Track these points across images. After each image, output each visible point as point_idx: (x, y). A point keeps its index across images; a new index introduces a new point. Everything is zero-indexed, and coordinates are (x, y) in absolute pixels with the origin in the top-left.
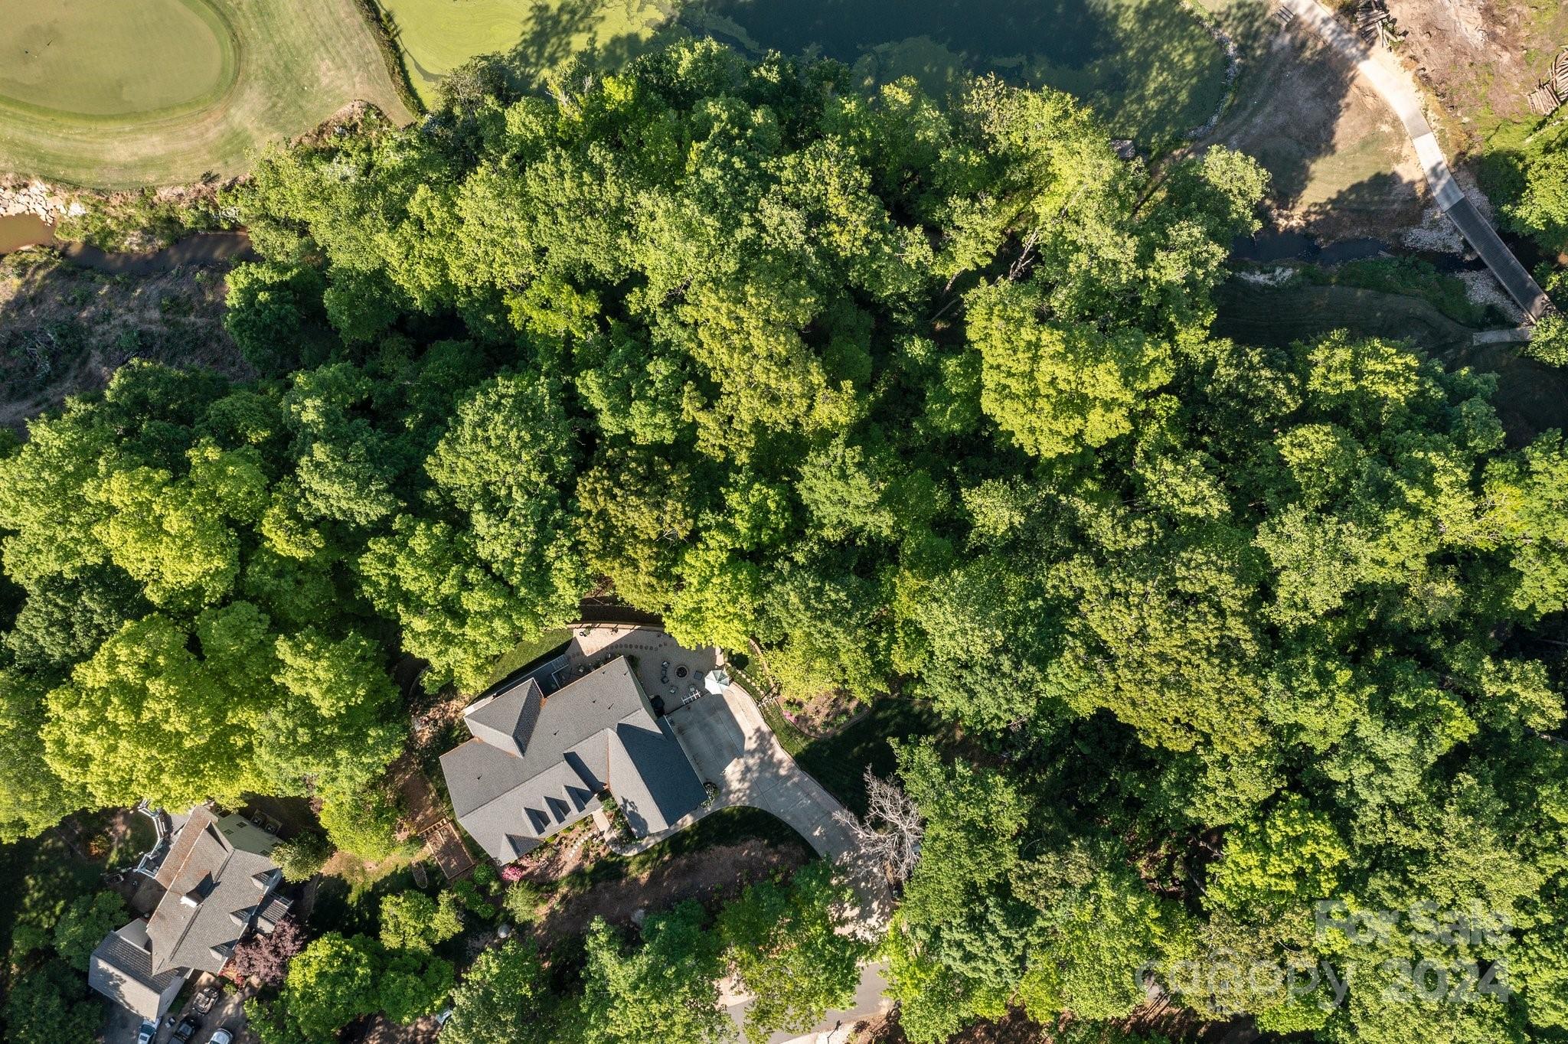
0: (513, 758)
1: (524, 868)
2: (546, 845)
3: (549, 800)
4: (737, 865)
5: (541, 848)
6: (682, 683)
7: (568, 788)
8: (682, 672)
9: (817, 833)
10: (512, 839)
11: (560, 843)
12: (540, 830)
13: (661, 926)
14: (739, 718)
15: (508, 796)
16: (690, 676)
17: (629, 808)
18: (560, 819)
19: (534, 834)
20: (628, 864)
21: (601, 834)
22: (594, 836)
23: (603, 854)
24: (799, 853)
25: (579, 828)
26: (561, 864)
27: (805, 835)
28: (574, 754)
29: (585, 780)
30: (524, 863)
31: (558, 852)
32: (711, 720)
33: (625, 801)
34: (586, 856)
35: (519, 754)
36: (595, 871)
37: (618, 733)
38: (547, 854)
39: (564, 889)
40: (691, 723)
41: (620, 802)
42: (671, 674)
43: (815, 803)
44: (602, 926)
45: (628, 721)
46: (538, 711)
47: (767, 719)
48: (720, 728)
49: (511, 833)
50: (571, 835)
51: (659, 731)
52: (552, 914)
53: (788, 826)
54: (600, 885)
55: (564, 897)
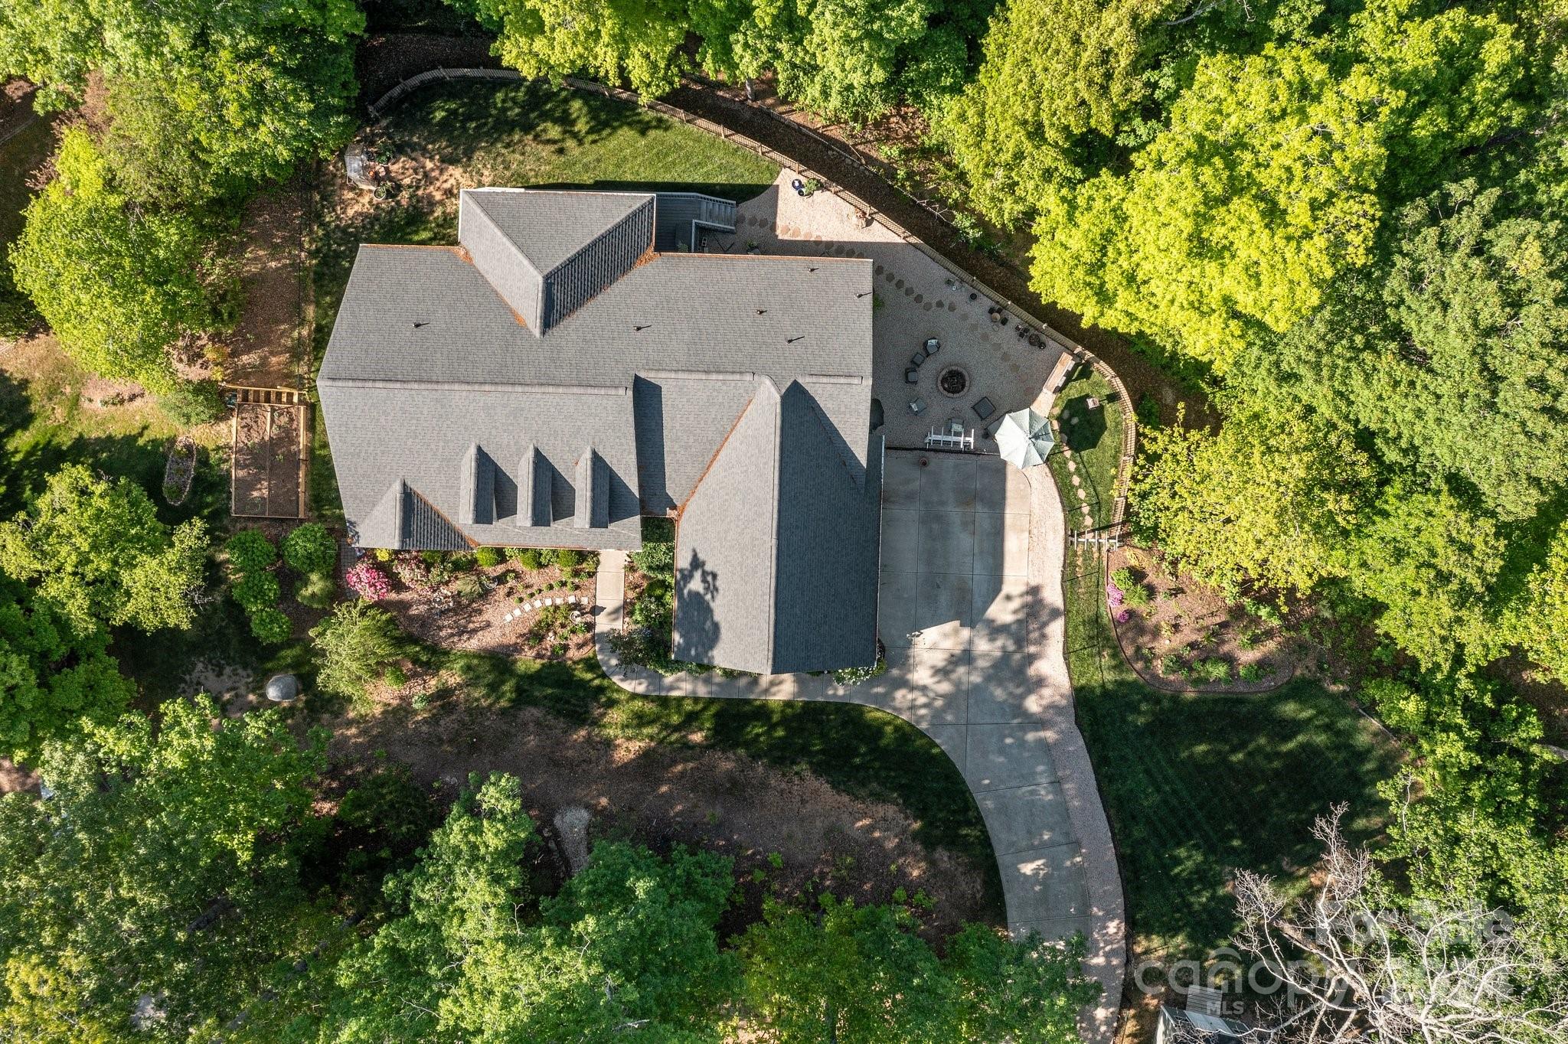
0: (516, 325)
1: (398, 585)
2: (470, 566)
3: (541, 464)
4: (836, 839)
5: (457, 566)
6: (941, 405)
7: (597, 461)
8: (954, 381)
9: (1028, 869)
10: (409, 499)
11: (501, 580)
12: (482, 516)
13: (641, 887)
14: (1014, 544)
15: (459, 395)
16: (965, 401)
17: (696, 585)
18: (540, 519)
19: (463, 516)
20: (612, 703)
21: (595, 610)
22: (577, 606)
23: (574, 654)
24: (971, 887)
25: (559, 572)
26: (477, 621)
27: (1002, 857)
28: (657, 390)
29: (641, 467)
30: (405, 574)
31: (485, 594)
32: (954, 513)
33: (696, 563)
34: (536, 636)
35: (537, 332)
36: (536, 678)
37: (785, 399)
38: (463, 584)
39: (451, 677)
40: (910, 497)
41: (683, 561)
42: (929, 374)
43: (1063, 811)
44: (507, 806)
45: (823, 392)
46: (624, 266)
47: (1069, 580)
48: (964, 541)
49: (417, 487)
50: (534, 577)
51: (864, 463)
53: (979, 821)
54: (531, 713)
55: (444, 693)
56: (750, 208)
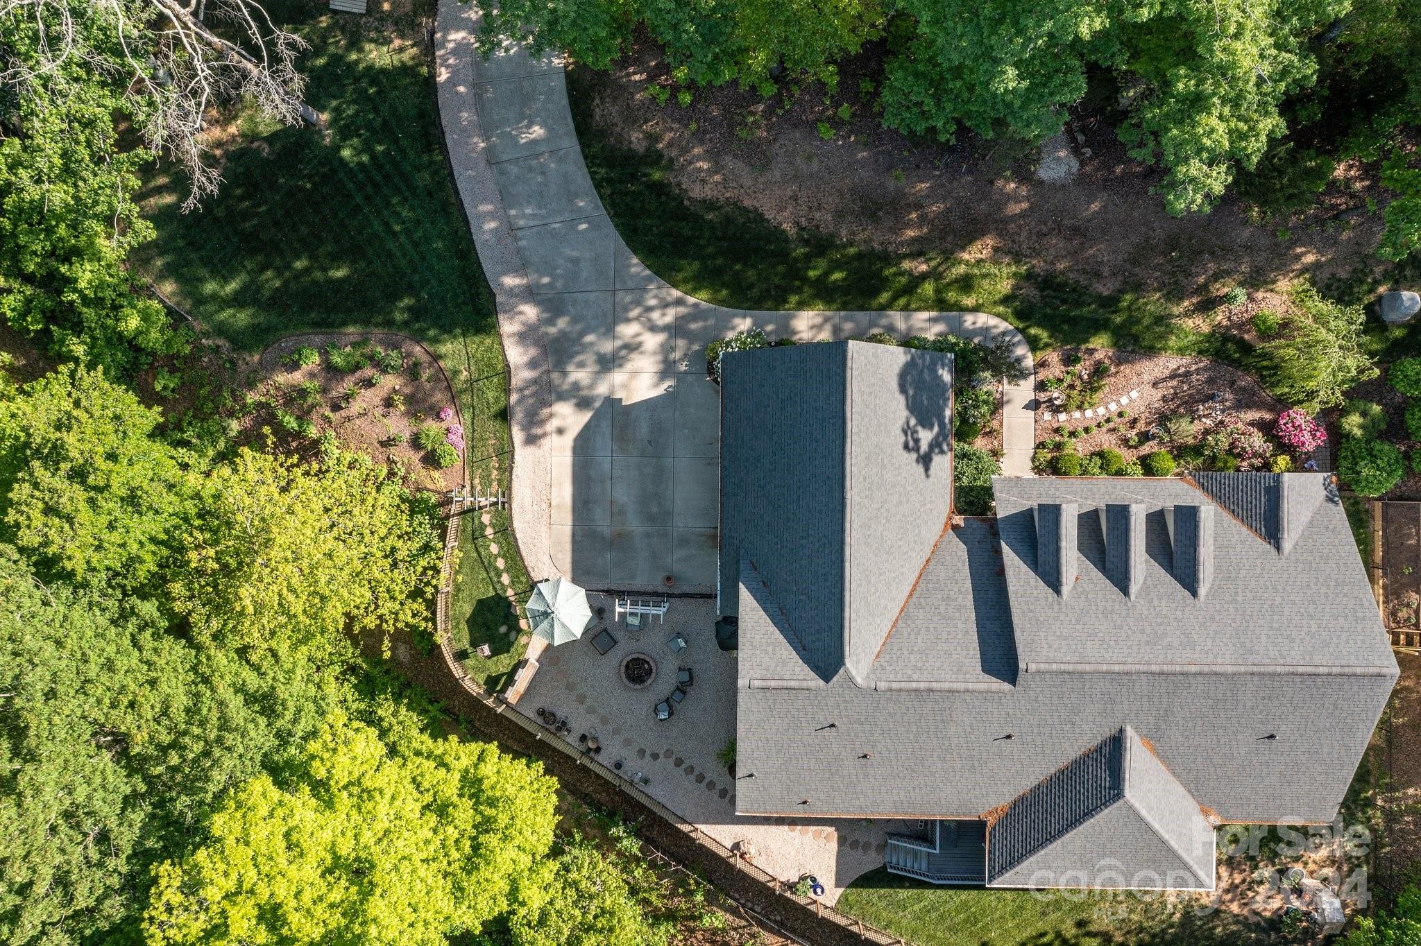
0: (1153, 740)
1: (1267, 429)
2: (1180, 452)
3: (1121, 581)
4: (758, 157)
5: (1197, 450)
6: (651, 645)
7: (1054, 583)
8: (637, 672)
9: (537, 131)
10: (1272, 529)
11: (1145, 437)
12: (1188, 516)
13: (1010, 80)
14: (564, 493)
15: (1225, 659)
16: (625, 650)
17: (926, 436)
18: (1120, 514)
19: (1209, 513)
20: (1006, 300)
21: (1034, 405)
22: (1056, 410)
23: (1053, 357)
24: (605, 111)
25: (1078, 448)
26: (1167, 389)
27: (571, 144)
28: (989, 667)
29: (1000, 572)
30: (1257, 441)
31: (1163, 419)
32: (634, 525)
33: (925, 461)
34: (1099, 371)
35: (1130, 732)
36: (1097, 326)
37: (839, 662)
38: (1188, 430)
39: (1198, 325)
40: (684, 541)
41: (943, 464)
42: (665, 680)
43: (506, 198)
44: (1195, 168)
45: (796, 671)
46: (1022, 806)
47: (506, 454)
48: (623, 494)
49: (1263, 546)
50: (1107, 441)
51: (741, 585)
52: (1257, 280)
53: (598, 186)
54: (1105, 289)
55: (1207, 305)
56: (871, 862)
